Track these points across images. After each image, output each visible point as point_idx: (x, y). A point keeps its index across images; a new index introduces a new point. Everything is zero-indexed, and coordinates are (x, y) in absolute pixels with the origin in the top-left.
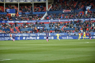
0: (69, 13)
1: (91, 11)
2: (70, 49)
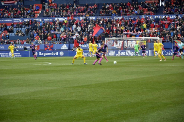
0: (14, 6)
1: (56, 4)
2: (16, 77)
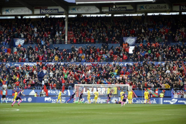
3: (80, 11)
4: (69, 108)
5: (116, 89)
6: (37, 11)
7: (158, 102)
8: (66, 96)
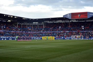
1: (61, 29)
3: (72, 21)
4: (70, 40)
5: (79, 37)
6: (63, 21)
7: (89, 39)
8: (70, 38)
